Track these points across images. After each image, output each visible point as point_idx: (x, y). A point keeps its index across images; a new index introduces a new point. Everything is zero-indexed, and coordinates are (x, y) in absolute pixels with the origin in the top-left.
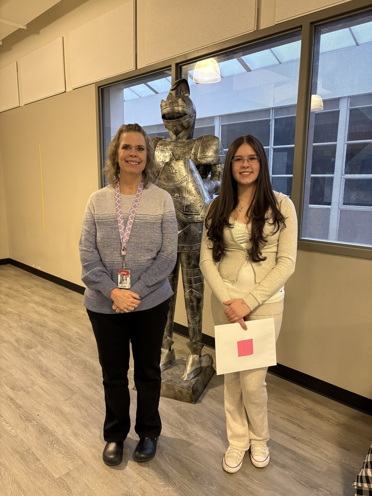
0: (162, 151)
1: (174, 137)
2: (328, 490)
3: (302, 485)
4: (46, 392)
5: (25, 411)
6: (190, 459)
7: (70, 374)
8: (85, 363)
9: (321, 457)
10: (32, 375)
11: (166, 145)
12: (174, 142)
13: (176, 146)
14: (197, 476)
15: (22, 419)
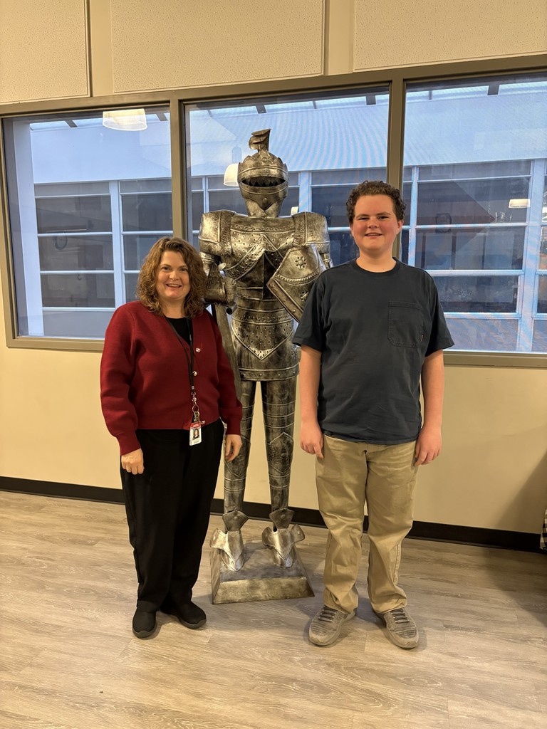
0: (244, 232)
1: (260, 213)
2: (540, 638)
3: (513, 642)
4: (73, 654)
5: (69, 696)
6: (380, 663)
7: (85, 615)
8: (93, 591)
9: (501, 607)
10: (14, 638)
11: (248, 223)
12: (261, 219)
13: (266, 225)
14: (409, 680)
15: (78, 709)
